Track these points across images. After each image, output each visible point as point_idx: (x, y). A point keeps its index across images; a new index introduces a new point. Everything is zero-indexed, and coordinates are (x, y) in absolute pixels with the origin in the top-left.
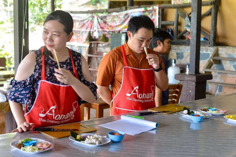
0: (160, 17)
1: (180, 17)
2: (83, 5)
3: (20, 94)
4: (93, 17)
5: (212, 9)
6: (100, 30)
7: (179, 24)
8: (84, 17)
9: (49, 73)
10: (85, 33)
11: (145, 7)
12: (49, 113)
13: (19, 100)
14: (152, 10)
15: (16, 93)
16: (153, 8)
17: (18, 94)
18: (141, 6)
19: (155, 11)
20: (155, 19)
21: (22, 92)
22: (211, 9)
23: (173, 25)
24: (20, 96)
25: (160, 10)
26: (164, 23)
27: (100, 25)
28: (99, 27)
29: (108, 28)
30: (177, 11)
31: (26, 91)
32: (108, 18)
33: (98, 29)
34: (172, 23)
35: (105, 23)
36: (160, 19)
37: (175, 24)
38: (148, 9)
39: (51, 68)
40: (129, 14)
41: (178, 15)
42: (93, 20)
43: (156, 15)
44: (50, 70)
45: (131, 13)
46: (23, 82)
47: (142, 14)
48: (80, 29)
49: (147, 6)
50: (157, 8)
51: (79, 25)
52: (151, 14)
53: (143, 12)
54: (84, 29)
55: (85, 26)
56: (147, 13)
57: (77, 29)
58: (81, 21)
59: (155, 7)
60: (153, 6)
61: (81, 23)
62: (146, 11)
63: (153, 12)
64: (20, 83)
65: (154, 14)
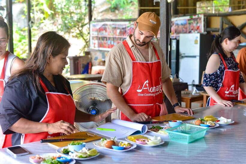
0: (206, 24)
1: (224, 24)
8: (125, 25)
11: (190, 15)
12: (231, 90)
14: (197, 19)
16: (198, 16)
17: (213, 82)
18: (186, 15)
19: (200, 19)
20: (200, 26)
21: (216, 80)
23: (218, 31)
24: (215, 83)
25: (205, 17)
26: (209, 29)
30: (222, 19)
31: (217, 79)
34: (218, 30)
36: (206, 27)
37: (220, 31)
38: (194, 17)
40: (174, 22)
41: (223, 22)
43: (201, 22)
45: (177, 21)
46: (215, 73)
47: (188, 22)
48: (121, 36)
49: (193, 14)
50: (202, 17)
51: (120, 32)
52: (196, 22)
53: (189, 20)
54: (126, 36)
55: (127, 33)
56: (192, 21)
57: (118, 35)
58: (123, 29)
59: (200, 16)
60: (198, 14)
61: (122, 30)
62: (192, 19)
63: (198, 20)
64: (213, 74)
65: (199, 22)
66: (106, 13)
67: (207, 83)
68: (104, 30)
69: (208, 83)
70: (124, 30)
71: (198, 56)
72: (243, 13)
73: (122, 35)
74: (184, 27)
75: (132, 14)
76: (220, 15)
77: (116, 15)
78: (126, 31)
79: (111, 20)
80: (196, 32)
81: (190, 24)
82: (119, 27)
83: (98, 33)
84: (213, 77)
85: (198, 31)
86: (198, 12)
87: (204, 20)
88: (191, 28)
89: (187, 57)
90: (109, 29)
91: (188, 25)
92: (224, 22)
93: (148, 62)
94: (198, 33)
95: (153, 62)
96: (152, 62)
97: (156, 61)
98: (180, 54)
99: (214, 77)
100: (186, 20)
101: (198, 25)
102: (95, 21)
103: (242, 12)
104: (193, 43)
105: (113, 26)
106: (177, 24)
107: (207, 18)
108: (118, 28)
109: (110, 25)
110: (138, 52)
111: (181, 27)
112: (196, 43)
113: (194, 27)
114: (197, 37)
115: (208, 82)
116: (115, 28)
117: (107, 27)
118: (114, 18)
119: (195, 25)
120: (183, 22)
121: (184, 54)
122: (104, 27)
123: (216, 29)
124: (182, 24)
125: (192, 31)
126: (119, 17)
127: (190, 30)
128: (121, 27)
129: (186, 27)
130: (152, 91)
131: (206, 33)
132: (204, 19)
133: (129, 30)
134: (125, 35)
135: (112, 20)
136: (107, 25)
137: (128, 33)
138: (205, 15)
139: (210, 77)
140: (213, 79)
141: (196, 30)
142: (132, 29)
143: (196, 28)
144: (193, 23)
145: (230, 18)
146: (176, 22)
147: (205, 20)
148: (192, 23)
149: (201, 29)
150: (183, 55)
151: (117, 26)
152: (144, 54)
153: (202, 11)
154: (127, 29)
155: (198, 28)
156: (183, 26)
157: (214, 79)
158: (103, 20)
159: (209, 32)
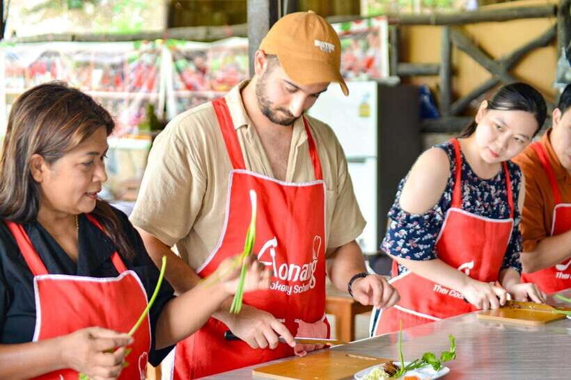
0: (394, 51)
1: (456, 52)
2: (36, 9)
3: (420, 242)
4: (156, 53)
5: (559, 28)
6: (185, 93)
7: (453, 72)
8: (121, 54)
9: (469, 200)
10: (125, 103)
11: (342, 22)
13: (421, 254)
14: (366, 33)
15: (410, 241)
16: (369, 24)
17: (417, 243)
19: (376, 33)
20: (377, 58)
22: (556, 27)
23: (436, 74)
24: (421, 247)
25: (393, 28)
26: (404, 68)
27: (183, 79)
28: (181, 85)
29: (212, 88)
30: (449, 34)
31: (433, 234)
32: (210, 55)
33: (176, 89)
34: (433, 69)
35: (202, 71)
36: (394, 59)
37: (443, 72)
38: (354, 27)
39: (473, 188)
41: (451, 45)
42: (157, 63)
43: (378, 44)
44: (471, 191)
46: (426, 217)
48: (108, 90)
49: (349, 17)
50: (383, 26)
51: (105, 79)
52: (361, 43)
54: (123, 91)
55: (127, 80)
56: (349, 41)
57: (98, 90)
58: (113, 66)
59: (375, 23)
60: (369, 18)
61: (112, 73)
62: (348, 33)
63: (370, 36)
64: (419, 220)
65: (372, 44)
66: (52, 11)
67: (395, 245)
68: (49, 70)
69: (400, 243)
70: (119, 70)
71: (371, 158)
72: (516, 13)
73: (111, 88)
75: (140, 15)
76: (440, 22)
77: (86, 21)
78: (123, 76)
79: (70, 38)
80: (364, 76)
82: (99, 60)
83: (25, 82)
84: (418, 227)
85: (370, 73)
86: (365, 11)
87: (389, 39)
88: (347, 63)
90: (64, 66)
92: (455, 43)
93: (281, 183)
94: (370, 79)
95: (299, 185)
96: (294, 184)
97: (307, 184)
99: (422, 226)
101: (371, 53)
102: (15, 40)
103: (512, 10)
104: (355, 114)
105: (80, 58)
107: (398, 32)
108: (97, 66)
109: (69, 56)
110: (257, 147)
112: (364, 114)
113: (355, 60)
114: (368, 96)
115: (398, 239)
116: (86, 65)
117: (57, 60)
118: (80, 30)
119: (357, 53)
122: (45, 59)
123: (428, 66)
125: (351, 74)
126: (97, 28)
127: (343, 71)
128: (107, 62)
130: (283, 275)
131: (395, 80)
132: (389, 32)
133: (134, 70)
134: (120, 88)
135: (74, 38)
136: (57, 54)
137: (131, 81)
138: (392, 19)
139: (407, 224)
140: (418, 232)
141: (365, 71)
142: (144, 68)
143: (361, 63)
144: (354, 46)
145: (473, 30)
147: (394, 38)
148: (349, 46)
149: (380, 67)
151: (92, 59)
152: (274, 155)
153: (378, 8)
154: (128, 69)
155: (370, 63)
157: (422, 235)
158: (42, 39)
159: (405, 79)
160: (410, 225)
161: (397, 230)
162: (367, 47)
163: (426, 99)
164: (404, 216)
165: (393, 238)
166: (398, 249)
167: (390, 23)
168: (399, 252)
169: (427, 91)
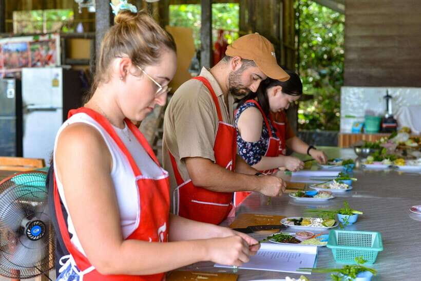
0: (64, 52)
11: (34, 35)
16: (50, 37)
23: (88, 64)
25: (63, 39)
30: (94, 44)
36: (64, 56)
37: (91, 63)
38: (41, 38)
40: (2, 46)
43: (55, 48)
45: (6, 44)
47: (29, 47)
50: (57, 38)
52: (45, 47)
53: (31, 43)
56: (38, 46)
59: (53, 36)
60: (50, 34)
62: (37, 42)
63: (50, 44)
64: (257, 144)
65: (51, 47)
71: (59, 108)
74: (22, 56)
76: (89, 37)
81: (33, 50)
84: (258, 148)
87: (61, 45)
88: (37, 58)
89: (37, 110)
91: (30, 53)
98: (24, 105)
100: (25, 43)
101: (50, 52)
104: (49, 84)
106: (8, 51)
107: (66, 42)
111: (15, 55)
112: (55, 85)
113: (41, 56)
114: (57, 75)
115: (250, 157)
119: (43, 52)
120: (20, 47)
121: (33, 105)
123: (83, 60)
124: (18, 51)
125: (39, 64)
127: (34, 62)
129: (25, 55)
131: (69, 67)
132: (61, 42)
138: (62, 35)
139: (252, 148)
144: (40, 49)
146: (6, 47)
147: (63, 44)
148: (38, 49)
150: (30, 107)
156: (19, 55)
160: (254, 148)
161: (248, 153)
162: (48, 49)
163: (82, 77)
164: (250, 145)
165: (246, 157)
166: (251, 162)
167: (61, 37)
168: (253, 163)
169: (82, 73)
